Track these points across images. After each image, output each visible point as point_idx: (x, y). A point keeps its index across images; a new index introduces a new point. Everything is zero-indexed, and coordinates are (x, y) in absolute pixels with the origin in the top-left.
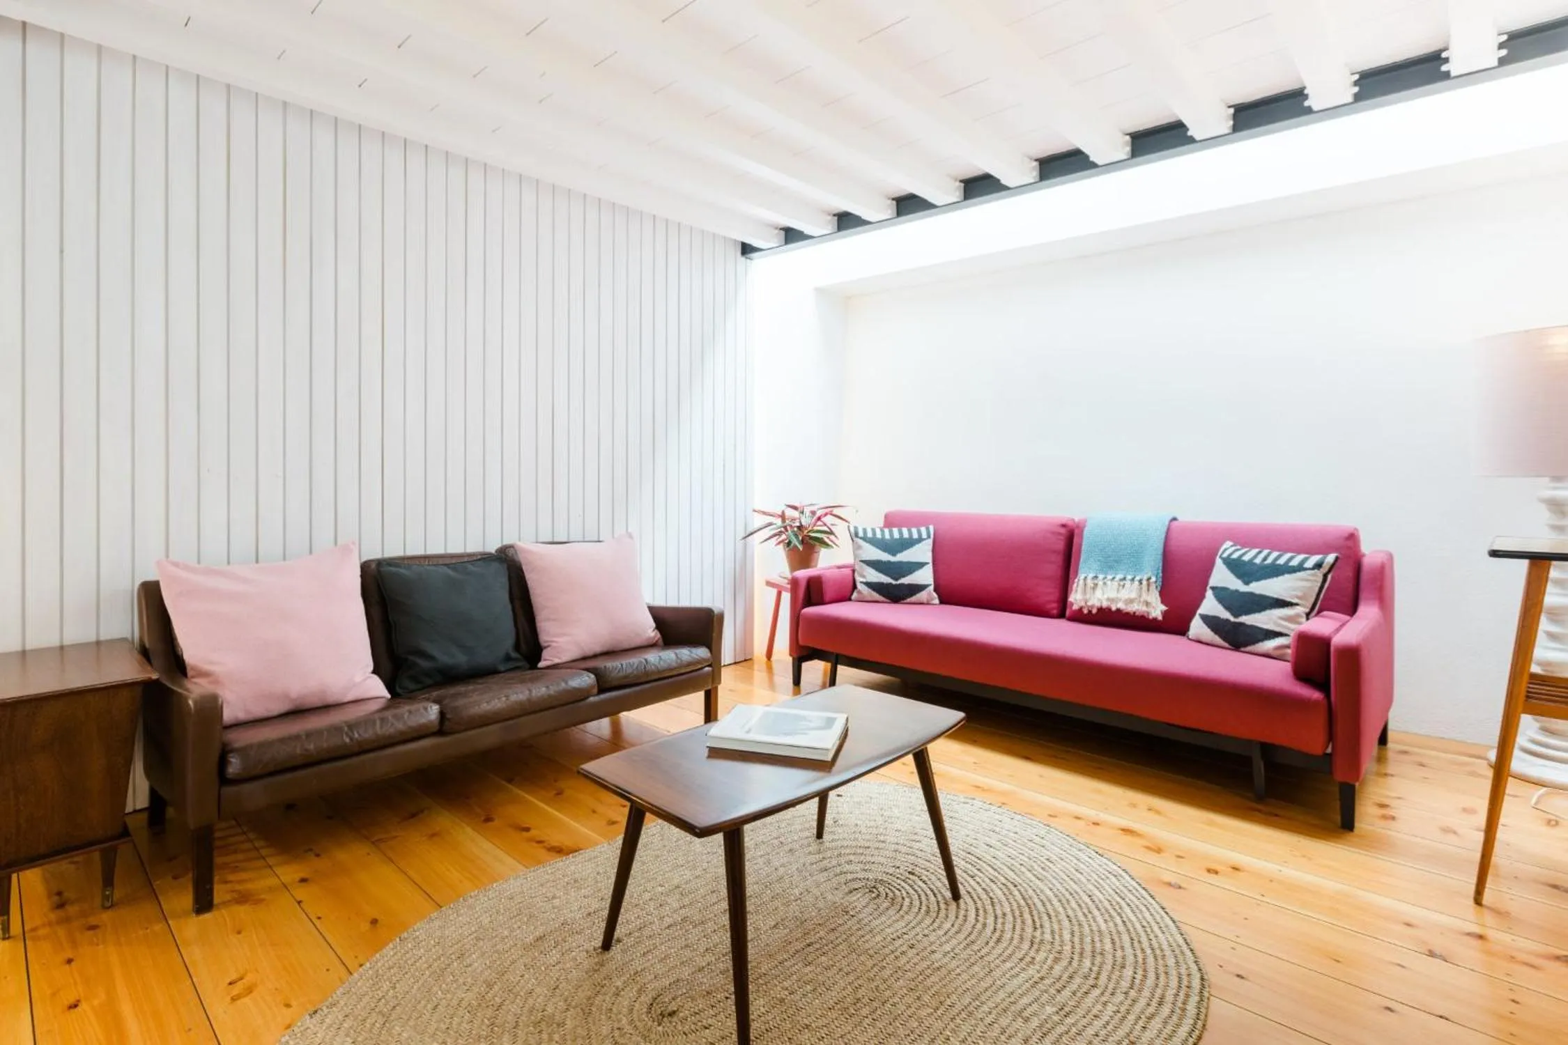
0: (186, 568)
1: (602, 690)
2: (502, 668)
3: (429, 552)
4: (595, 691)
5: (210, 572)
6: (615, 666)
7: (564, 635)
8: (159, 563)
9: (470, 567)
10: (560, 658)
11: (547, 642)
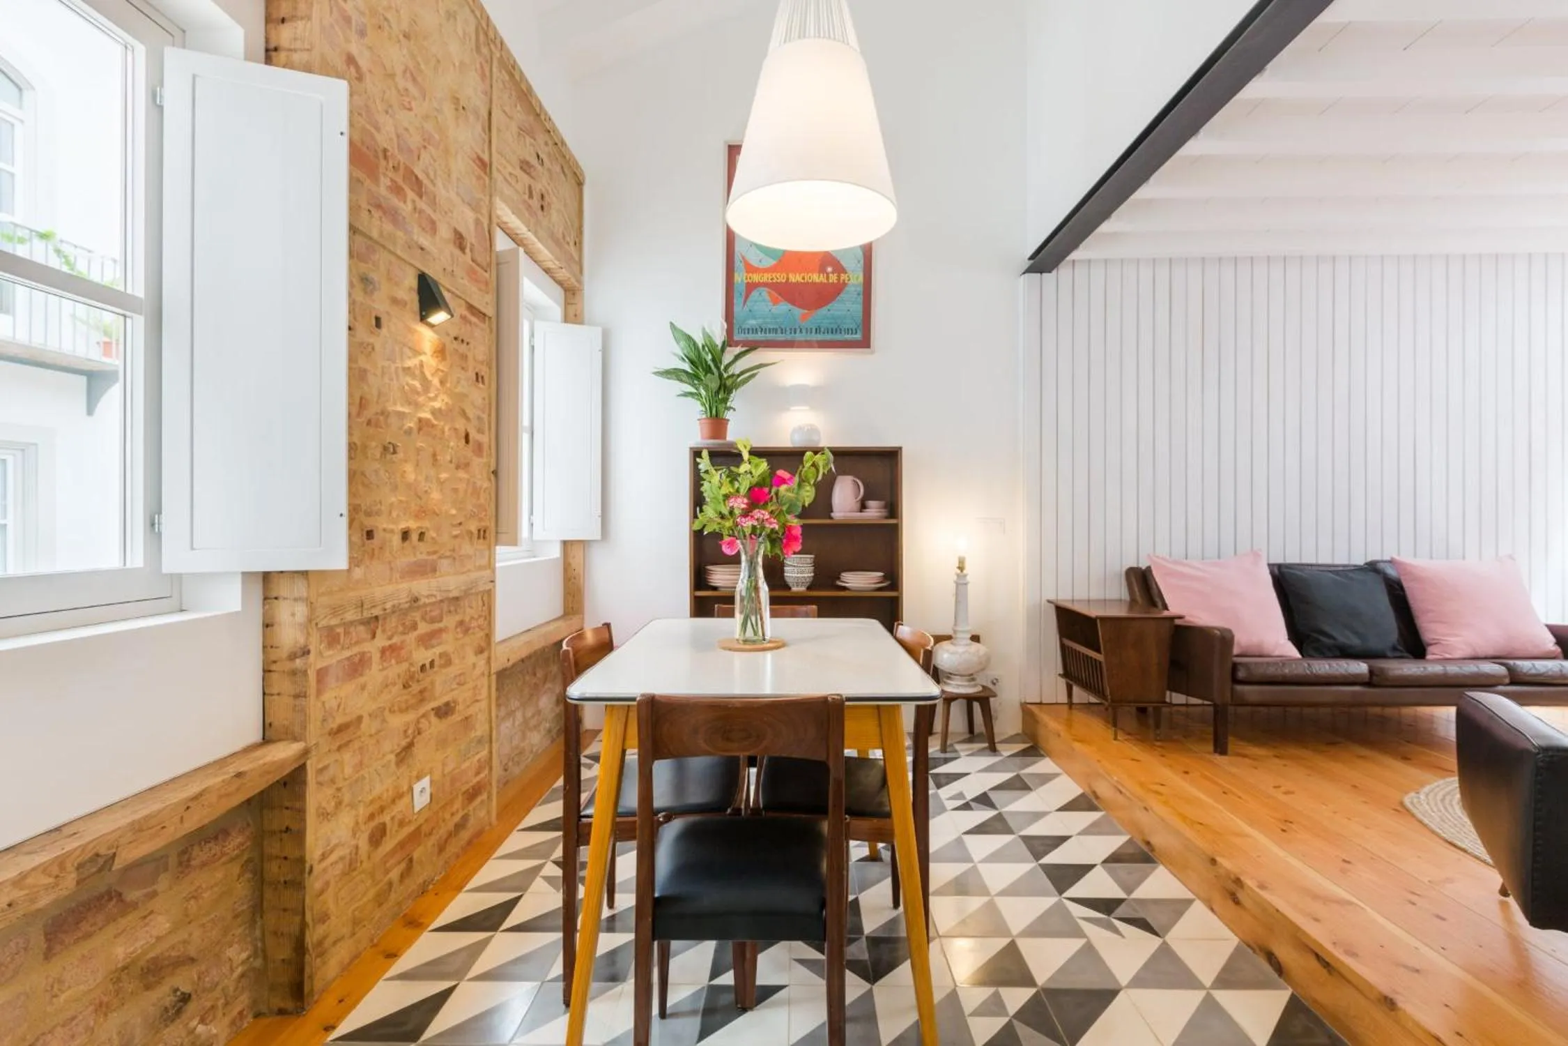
0: (1163, 559)
1: (1512, 683)
2: (1389, 654)
3: (1320, 562)
4: (1507, 681)
5: (1176, 562)
6: (1525, 666)
7: (1456, 635)
8: (1149, 555)
9: (1351, 575)
10: (1450, 654)
11: (1434, 639)
